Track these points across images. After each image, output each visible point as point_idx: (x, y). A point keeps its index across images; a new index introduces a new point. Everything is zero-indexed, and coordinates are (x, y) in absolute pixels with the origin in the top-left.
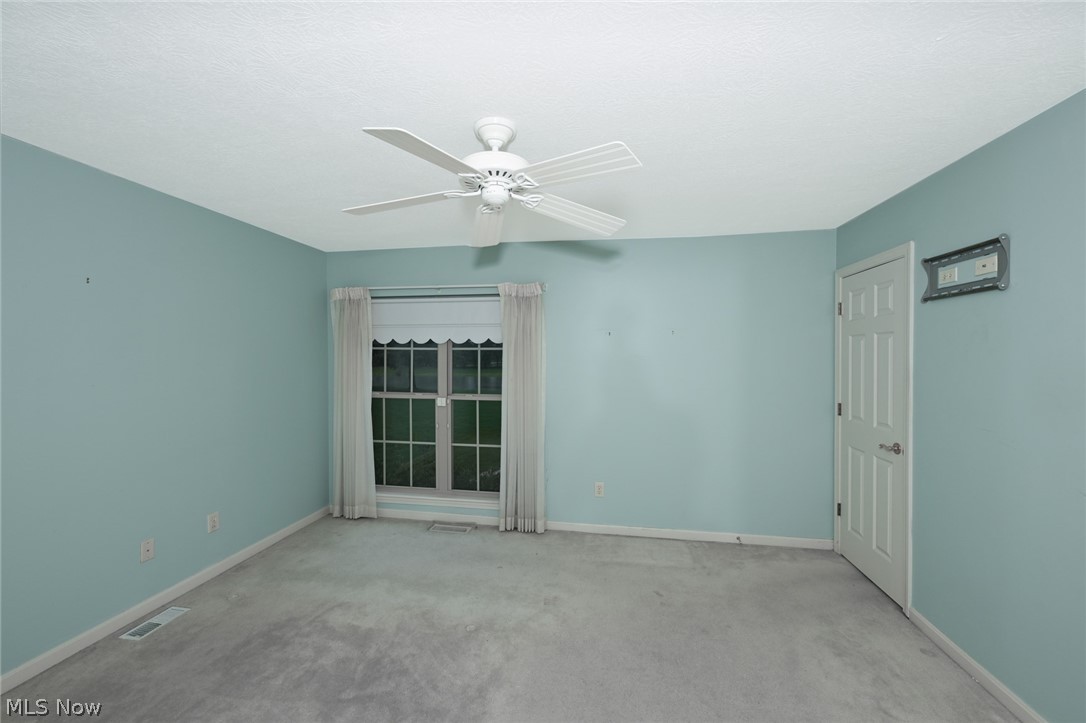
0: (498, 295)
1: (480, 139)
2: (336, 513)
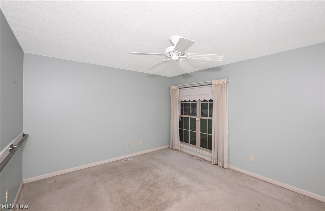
0: (212, 84)
1: (171, 42)
2: (171, 147)
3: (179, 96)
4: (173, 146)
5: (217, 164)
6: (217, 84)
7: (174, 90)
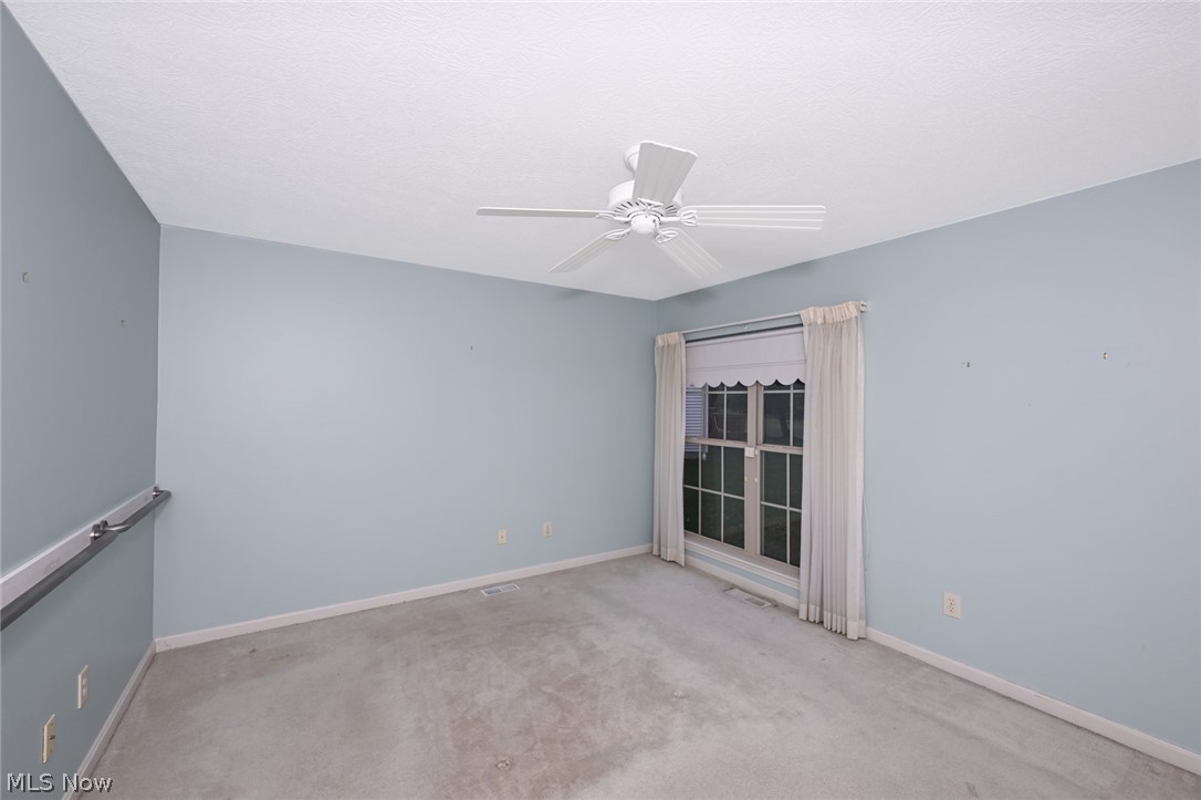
0: (802, 325)
3: (684, 371)
4: (662, 548)
5: (821, 623)
6: (820, 321)
7: (666, 349)
